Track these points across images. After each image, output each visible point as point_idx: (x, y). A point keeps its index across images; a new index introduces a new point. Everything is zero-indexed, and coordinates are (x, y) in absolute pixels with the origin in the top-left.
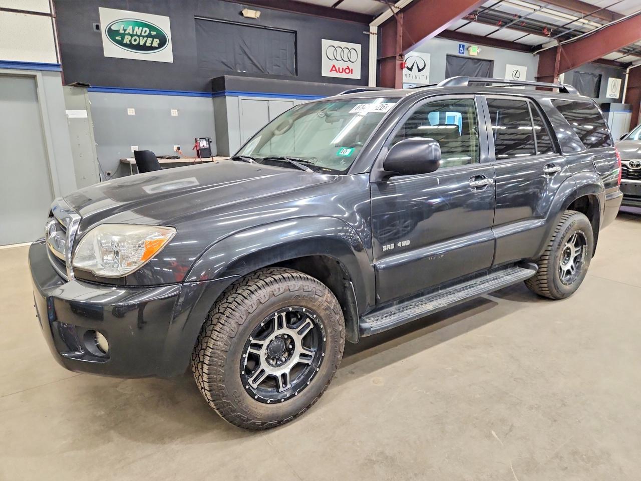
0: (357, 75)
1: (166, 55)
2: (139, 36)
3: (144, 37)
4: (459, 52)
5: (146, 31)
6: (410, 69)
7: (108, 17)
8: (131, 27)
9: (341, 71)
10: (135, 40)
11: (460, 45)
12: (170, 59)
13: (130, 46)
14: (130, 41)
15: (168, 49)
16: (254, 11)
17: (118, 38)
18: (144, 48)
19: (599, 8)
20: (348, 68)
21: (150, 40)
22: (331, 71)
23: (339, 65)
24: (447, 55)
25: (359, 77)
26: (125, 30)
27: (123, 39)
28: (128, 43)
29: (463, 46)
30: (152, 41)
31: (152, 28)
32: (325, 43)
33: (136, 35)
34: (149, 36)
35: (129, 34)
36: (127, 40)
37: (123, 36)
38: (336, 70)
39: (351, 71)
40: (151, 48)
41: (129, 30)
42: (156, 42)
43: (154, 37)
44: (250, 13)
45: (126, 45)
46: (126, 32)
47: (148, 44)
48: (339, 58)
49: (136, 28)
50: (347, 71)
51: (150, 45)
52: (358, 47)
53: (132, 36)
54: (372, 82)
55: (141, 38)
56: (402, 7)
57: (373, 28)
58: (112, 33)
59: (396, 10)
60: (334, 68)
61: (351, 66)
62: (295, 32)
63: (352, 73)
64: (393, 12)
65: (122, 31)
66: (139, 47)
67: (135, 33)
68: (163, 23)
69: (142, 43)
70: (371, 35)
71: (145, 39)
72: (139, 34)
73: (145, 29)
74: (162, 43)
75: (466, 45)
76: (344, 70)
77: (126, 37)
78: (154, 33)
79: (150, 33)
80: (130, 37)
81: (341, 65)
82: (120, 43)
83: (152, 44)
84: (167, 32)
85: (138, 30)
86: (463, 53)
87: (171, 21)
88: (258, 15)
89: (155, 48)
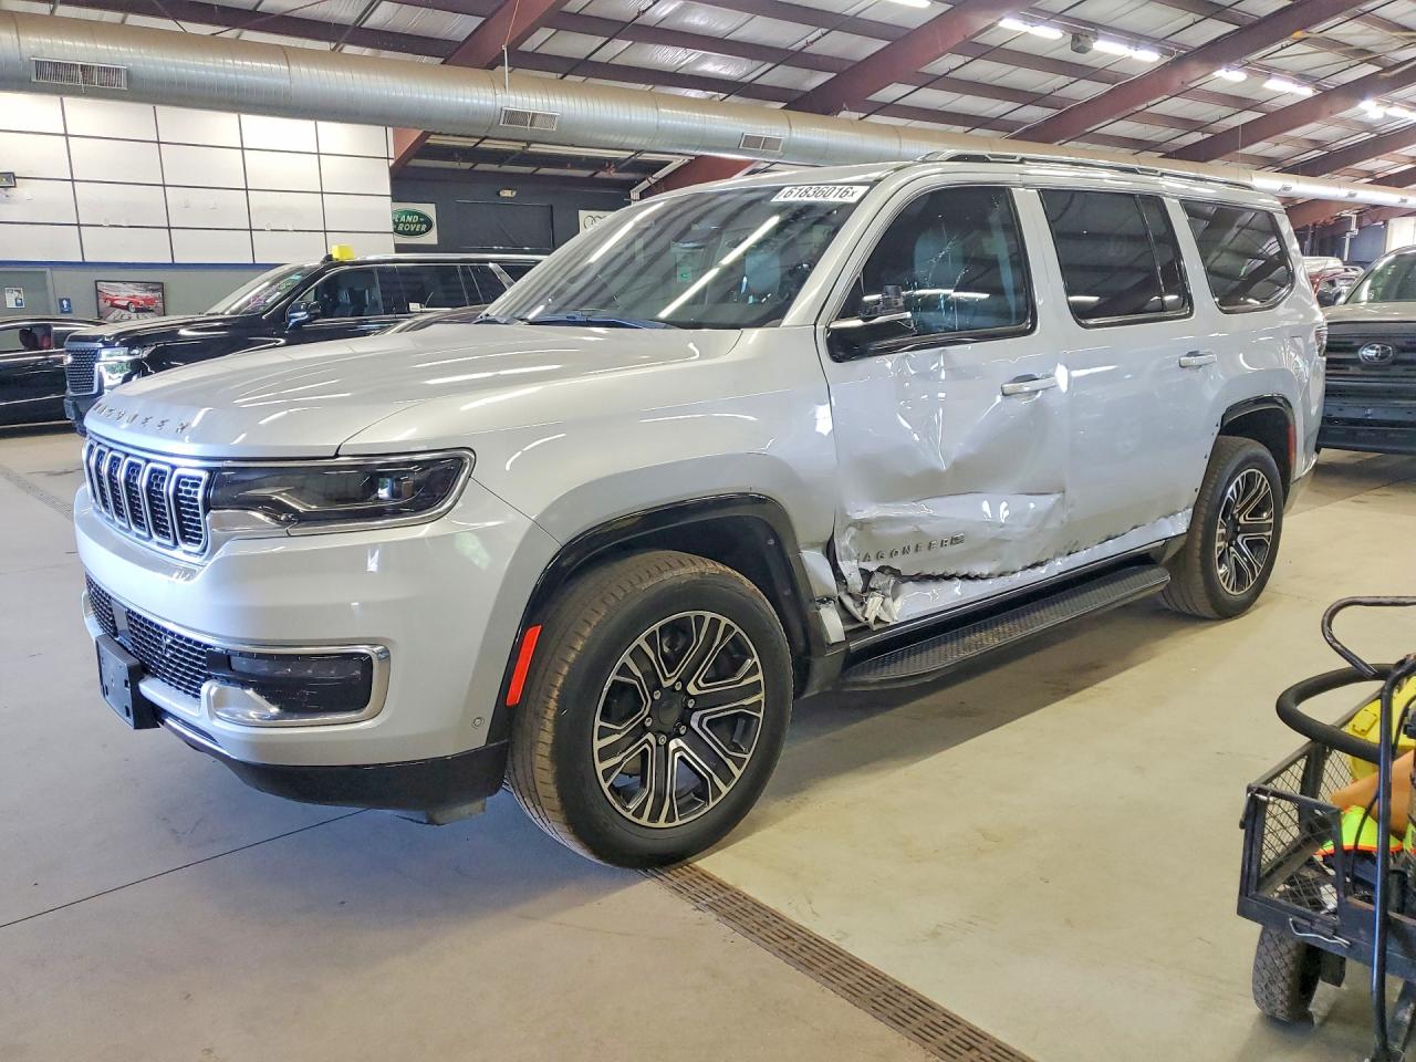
1: (432, 237)
2: (410, 224)
8: (404, 216)
10: (407, 227)
12: (435, 241)
13: (403, 232)
14: (403, 228)
15: (434, 231)
16: (511, 191)
18: (414, 233)
21: (419, 226)
26: (399, 219)
27: (398, 226)
30: (421, 227)
31: (420, 215)
32: (583, 214)
33: (408, 222)
34: (419, 222)
35: (402, 222)
36: (401, 228)
37: (397, 224)
40: (421, 233)
41: (403, 219)
42: (424, 227)
43: (421, 223)
44: (507, 193)
45: (400, 232)
46: (400, 221)
47: (417, 229)
49: (408, 216)
53: (405, 223)
55: (412, 225)
56: (661, 177)
57: (635, 194)
59: (653, 181)
62: (551, 205)
64: (650, 183)
65: (397, 220)
66: (410, 233)
68: (429, 210)
69: (412, 229)
70: (633, 201)
71: (415, 225)
72: (410, 221)
73: (415, 217)
74: (429, 228)
77: (400, 224)
78: (422, 220)
79: (419, 220)
80: (403, 225)
83: (420, 229)
84: (433, 217)
85: (409, 219)
87: (436, 208)
88: (514, 193)
89: (424, 232)
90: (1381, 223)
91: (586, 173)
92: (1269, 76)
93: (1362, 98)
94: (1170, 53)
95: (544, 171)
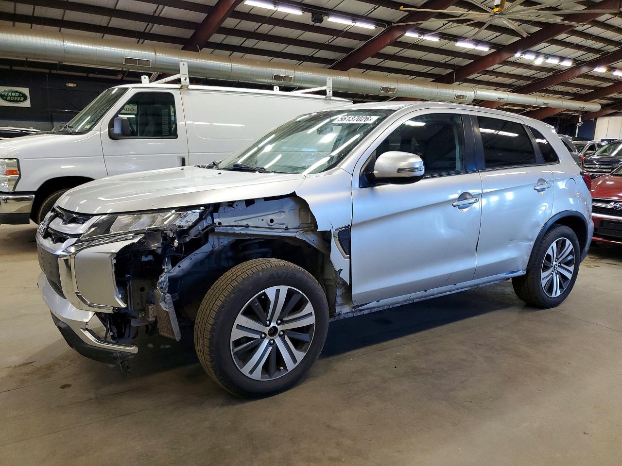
1: (27, 104)
2: (14, 97)
3: (16, 97)
8: (10, 93)
12: (29, 106)
13: (10, 101)
14: (10, 99)
15: (28, 101)
17: (5, 98)
18: (17, 101)
21: (19, 98)
31: (20, 93)
36: (8, 98)
37: (7, 97)
39: (134, 109)
40: (20, 101)
41: (10, 94)
43: (21, 97)
44: (71, 85)
45: (8, 101)
46: (8, 95)
47: (18, 100)
53: (11, 97)
58: (2, 96)
65: (6, 95)
66: (14, 101)
68: (26, 91)
69: (15, 99)
73: (17, 94)
74: (25, 98)
78: (21, 95)
79: (19, 95)
82: (6, 100)
84: (28, 94)
85: (13, 94)
87: (29, 90)
88: (75, 85)
89: (22, 101)
90: (594, 119)
92: (457, 41)
93: (516, 53)
94: (384, 26)
95: (91, 75)
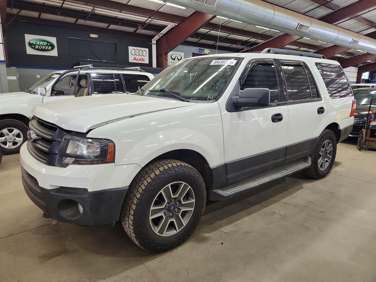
0: (147, 61)
1: (54, 53)
2: (42, 46)
3: (44, 46)
4: (199, 52)
5: (45, 44)
6: (174, 60)
7: (29, 38)
8: (39, 42)
9: (139, 60)
10: (40, 47)
11: (199, 49)
12: (56, 55)
13: (38, 49)
14: (38, 47)
15: (55, 51)
16: (95, 35)
17: (33, 46)
18: (45, 50)
19: (259, 34)
20: (142, 59)
21: (47, 47)
22: (133, 60)
23: (137, 57)
24: (193, 53)
25: (148, 63)
26: (36, 43)
27: (35, 46)
28: (37, 48)
29: (201, 49)
30: (48, 47)
31: (48, 42)
32: (130, 48)
33: (41, 45)
34: (47, 45)
35: (38, 45)
36: (37, 47)
37: (35, 45)
38: (136, 60)
39: (144, 60)
40: (48, 50)
41: (38, 43)
42: (50, 48)
43: (49, 46)
44: (93, 36)
46: (37, 44)
47: (46, 49)
48: (137, 54)
49: (41, 42)
50: (142, 60)
51: (47, 49)
52: (147, 50)
54: (154, 65)
55: (43, 46)
56: (164, 33)
57: (154, 41)
58: (30, 45)
60: (135, 59)
61: (143, 58)
62: (116, 43)
63: (144, 61)
64: (160, 37)
65: (35, 44)
66: (42, 50)
67: (40, 44)
68: (53, 40)
69: (43, 48)
70: (153, 45)
71: (45, 46)
72: (42, 44)
73: (45, 42)
74: (53, 47)
75: (202, 49)
76: (140, 60)
77: (37, 46)
78: (49, 44)
79: (47, 44)
80: (38, 46)
81: (138, 57)
82: (34, 48)
83: (48, 48)
84: (55, 44)
85: (42, 43)
86: (201, 52)
87: (57, 39)
88: (97, 36)
89: (49, 50)
91: (131, 30)
95: (112, 27)
